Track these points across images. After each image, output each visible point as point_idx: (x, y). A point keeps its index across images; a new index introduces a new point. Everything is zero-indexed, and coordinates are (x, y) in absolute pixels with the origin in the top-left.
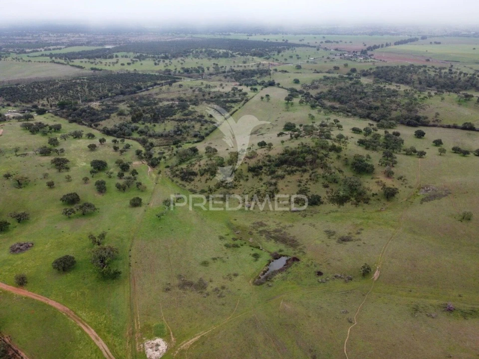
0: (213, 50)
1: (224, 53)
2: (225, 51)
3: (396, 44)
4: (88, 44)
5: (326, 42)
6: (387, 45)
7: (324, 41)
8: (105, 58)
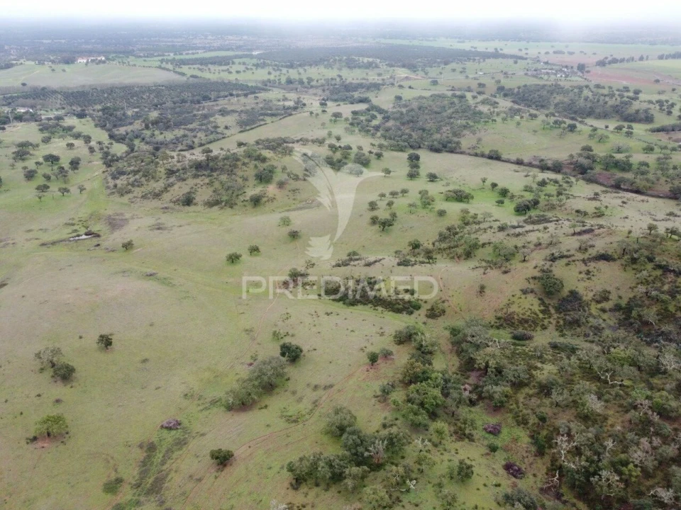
0: (357, 58)
1: (368, 62)
2: (371, 60)
3: (661, 57)
5: (555, 52)
6: (641, 59)
7: (551, 51)
8: (220, 64)
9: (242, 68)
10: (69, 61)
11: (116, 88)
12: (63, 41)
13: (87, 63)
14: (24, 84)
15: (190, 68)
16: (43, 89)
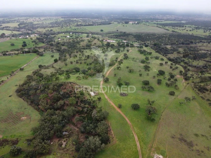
4: (174, 20)
8: (180, 27)
9: (189, 29)
10: (127, 23)
11: (150, 34)
12: (117, 15)
13: (133, 24)
14: (117, 30)
15: (169, 28)
16: (125, 33)
